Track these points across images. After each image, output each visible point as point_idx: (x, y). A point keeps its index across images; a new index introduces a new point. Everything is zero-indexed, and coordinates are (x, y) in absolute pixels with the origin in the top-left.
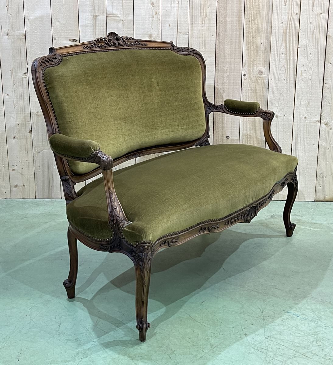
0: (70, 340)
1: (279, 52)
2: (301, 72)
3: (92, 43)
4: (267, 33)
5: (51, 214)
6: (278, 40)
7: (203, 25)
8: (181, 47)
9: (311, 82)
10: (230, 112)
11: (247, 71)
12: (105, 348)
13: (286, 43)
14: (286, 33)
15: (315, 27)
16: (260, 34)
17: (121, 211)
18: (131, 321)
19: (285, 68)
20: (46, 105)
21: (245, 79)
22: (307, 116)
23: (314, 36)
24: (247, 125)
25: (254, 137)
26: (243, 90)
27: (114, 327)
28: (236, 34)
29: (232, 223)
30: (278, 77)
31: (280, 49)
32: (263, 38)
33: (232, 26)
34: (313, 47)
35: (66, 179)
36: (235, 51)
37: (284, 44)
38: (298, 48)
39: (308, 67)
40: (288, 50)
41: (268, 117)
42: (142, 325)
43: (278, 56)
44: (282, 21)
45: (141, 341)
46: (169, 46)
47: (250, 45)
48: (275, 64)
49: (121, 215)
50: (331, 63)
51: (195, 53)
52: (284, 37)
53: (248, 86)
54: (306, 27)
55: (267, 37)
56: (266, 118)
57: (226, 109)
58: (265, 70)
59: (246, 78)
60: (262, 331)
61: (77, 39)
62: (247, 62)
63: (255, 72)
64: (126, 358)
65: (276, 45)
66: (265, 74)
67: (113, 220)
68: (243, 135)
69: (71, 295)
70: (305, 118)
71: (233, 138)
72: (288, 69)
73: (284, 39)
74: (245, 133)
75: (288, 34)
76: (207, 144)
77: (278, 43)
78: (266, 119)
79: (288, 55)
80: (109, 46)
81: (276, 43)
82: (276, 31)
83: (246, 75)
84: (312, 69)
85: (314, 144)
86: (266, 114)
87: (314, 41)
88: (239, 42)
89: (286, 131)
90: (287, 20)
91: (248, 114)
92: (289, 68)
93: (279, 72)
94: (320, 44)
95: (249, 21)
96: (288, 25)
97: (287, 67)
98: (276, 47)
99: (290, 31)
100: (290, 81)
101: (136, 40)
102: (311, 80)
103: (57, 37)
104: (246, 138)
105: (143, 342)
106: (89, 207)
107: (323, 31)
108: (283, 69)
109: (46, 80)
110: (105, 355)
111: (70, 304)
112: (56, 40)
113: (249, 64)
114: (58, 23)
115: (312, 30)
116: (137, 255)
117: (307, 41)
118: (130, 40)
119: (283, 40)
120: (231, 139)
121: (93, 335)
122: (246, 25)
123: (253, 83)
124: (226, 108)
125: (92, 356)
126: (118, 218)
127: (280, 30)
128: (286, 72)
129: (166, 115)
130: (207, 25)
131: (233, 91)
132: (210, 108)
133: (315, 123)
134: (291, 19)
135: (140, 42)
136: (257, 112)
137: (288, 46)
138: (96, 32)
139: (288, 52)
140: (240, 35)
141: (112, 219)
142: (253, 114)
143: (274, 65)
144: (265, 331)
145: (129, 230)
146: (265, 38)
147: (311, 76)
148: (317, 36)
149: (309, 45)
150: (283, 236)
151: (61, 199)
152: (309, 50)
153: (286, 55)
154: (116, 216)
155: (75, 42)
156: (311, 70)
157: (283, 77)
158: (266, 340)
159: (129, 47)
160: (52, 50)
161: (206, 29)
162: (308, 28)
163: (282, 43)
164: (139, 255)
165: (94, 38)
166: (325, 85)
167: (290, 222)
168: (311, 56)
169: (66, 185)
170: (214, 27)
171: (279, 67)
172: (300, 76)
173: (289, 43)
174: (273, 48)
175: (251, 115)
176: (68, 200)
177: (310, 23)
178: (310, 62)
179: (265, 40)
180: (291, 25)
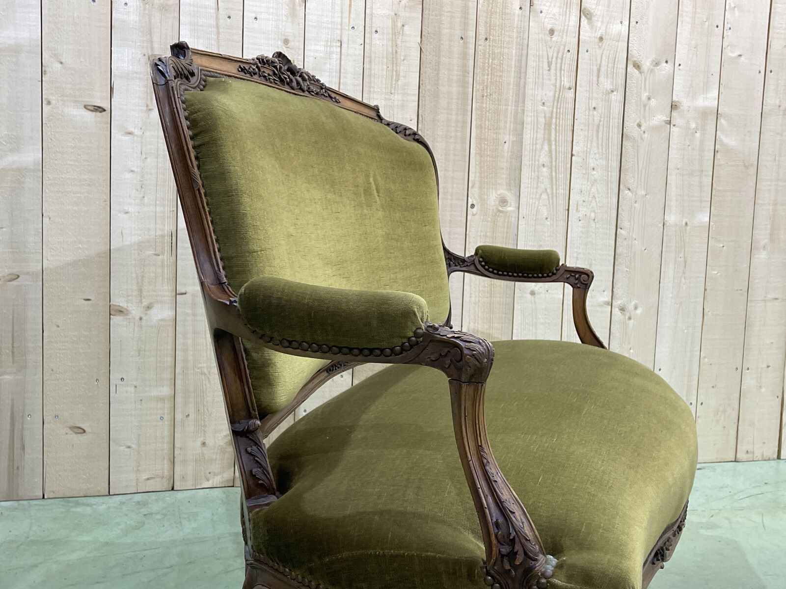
1: (537, 163)
2: (577, 204)
4: (516, 123)
5: (33, 542)
6: (536, 137)
7: (392, 96)
9: (594, 226)
10: (493, 273)
11: (477, 197)
13: (550, 145)
14: (550, 125)
15: (601, 118)
16: (502, 124)
19: (548, 195)
21: (474, 215)
23: (600, 133)
26: (469, 236)
28: (457, 121)
30: (535, 213)
31: (540, 156)
32: (508, 133)
33: (448, 103)
34: (597, 155)
35: (248, 429)
36: (455, 155)
37: (546, 147)
38: (572, 155)
39: (589, 195)
40: (554, 160)
41: (582, 280)
43: (536, 169)
44: (543, 101)
46: (373, 114)
47: (483, 145)
48: (530, 185)
50: (629, 189)
51: (419, 140)
52: (547, 131)
53: (480, 230)
54: (585, 116)
55: (515, 129)
57: (483, 266)
58: (510, 197)
59: (475, 213)
61: (106, 105)
62: (477, 178)
63: (492, 200)
65: (531, 148)
66: (511, 205)
67: (512, 555)
72: (554, 197)
73: (546, 136)
75: (553, 126)
77: (536, 144)
78: (578, 285)
79: (554, 169)
81: (532, 143)
82: (531, 120)
83: (476, 207)
84: (595, 198)
86: (577, 276)
87: (600, 143)
88: (463, 138)
90: (552, 99)
91: (535, 275)
92: (555, 194)
93: (537, 203)
94: (610, 150)
95: (483, 97)
96: (555, 110)
98: (531, 151)
99: (557, 121)
100: (556, 220)
101: (322, 84)
102: (594, 220)
103: (54, 98)
106: (381, 513)
107: (616, 125)
108: (544, 196)
109: (193, 122)
112: (51, 106)
113: (481, 183)
114: (60, 66)
115: (596, 122)
117: (587, 143)
118: (314, 82)
119: (544, 138)
122: (477, 103)
123: (489, 224)
124: (483, 264)
126: (528, 545)
127: (539, 118)
128: (551, 203)
129: (396, 268)
130: (400, 97)
133: (602, 306)
134: (560, 97)
135: (328, 92)
136: (557, 270)
137: (554, 150)
139: (554, 163)
140: (464, 122)
141: (505, 550)
142: (548, 276)
143: (528, 187)
145: (569, 585)
146: (511, 134)
147: (594, 212)
148: (605, 135)
149: (592, 152)
151: (43, 497)
152: (591, 161)
153: (550, 170)
154: (523, 541)
155: (101, 112)
156: (593, 201)
157: (544, 212)
161: (398, 105)
162: (588, 118)
163: (542, 145)
165: (147, 106)
166: (619, 232)
168: (595, 174)
169: (249, 449)
170: (416, 101)
171: (536, 192)
172: (575, 211)
173: (556, 146)
174: (527, 153)
175: (543, 277)
176: (255, 495)
177: (591, 109)
178: (592, 185)
179: (511, 137)
180: (560, 108)
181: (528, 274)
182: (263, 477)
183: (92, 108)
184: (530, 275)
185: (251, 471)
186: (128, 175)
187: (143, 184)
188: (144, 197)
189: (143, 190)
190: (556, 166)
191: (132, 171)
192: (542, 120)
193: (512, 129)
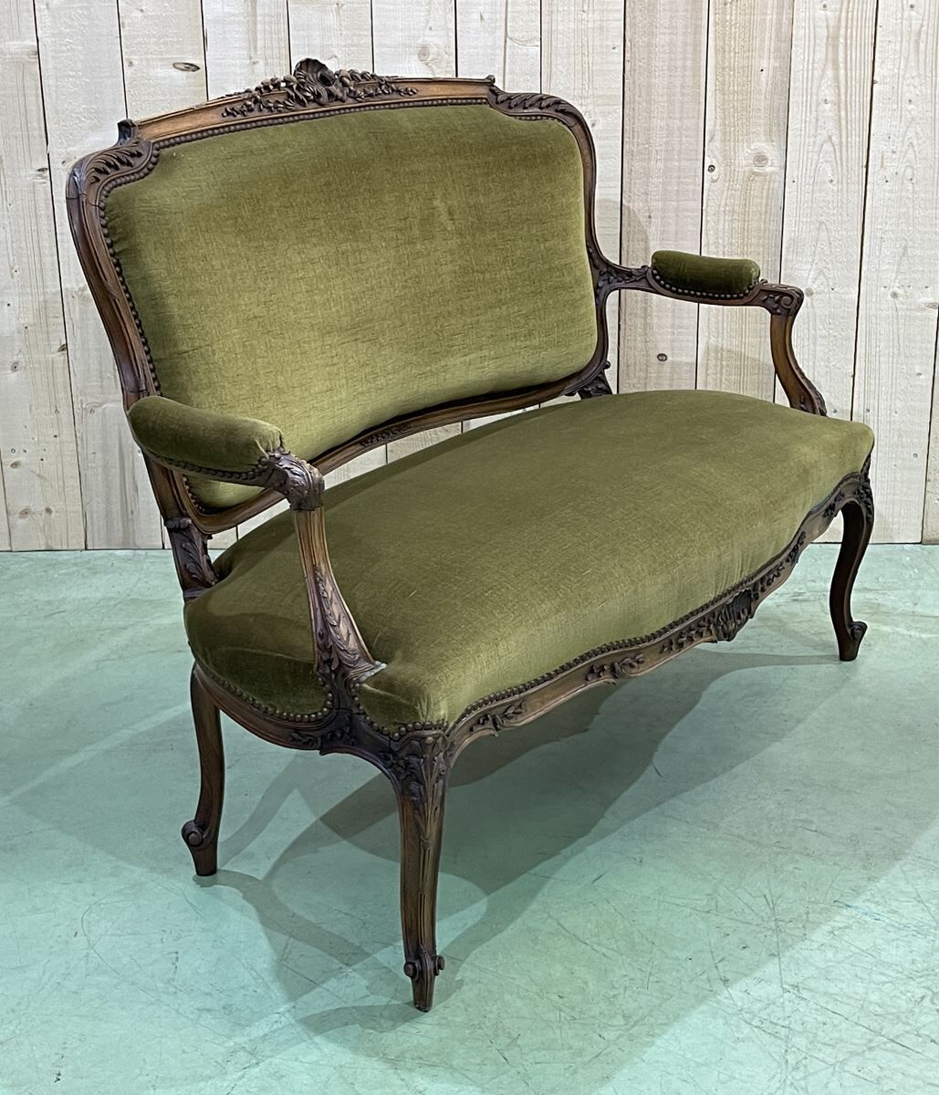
0: (208, 1010)
1: (815, 97)
2: (882, 158)
3: (249, 99)
4: (778, 39)
5: (133, 601)
6: (814, 60)
7: (585, 15)
8: (519, 95)
9: (910, 188)
10: (670, 289)
11: (718, 154)
12: (312, 1034)
13: (836, 68)
14: (836, 38)
15: (923, 20)
16: (757, 43)
17: (351, 632)
18: (386, 945)
19: (833, 146)
20: (113, 303)
21: (714, 181)
22: (900, 292)
23: (922, 46)
24: (720, 318)
25: (741, 356)
26: (707, 212)
27: (336, 964)
28: (685, 44)
29: (681, 646)
30: (812, 174)
31: (819, 86)
32: (766, 55)
33: (671, 18)
34: (917, 79)
35: (182, 526)
36: (683, 94)
37: (830, 73)
38: (873, 82)
39: (903, 141)
40: (843, 91)
41: (784, 305)
42: (421, 964)
43: (813, 109)
44: (825, 2)
45: (419, 1008)
46: (483, 91)
47: (727, 77)
48: (803, 132)
49: (352, 644)
51: (563, 111)
52: (831, 48)
53: (723, 202)
54: (896, 19)
55: (777, 50)
56: (776, 309)
57: (658, 282)
58: (772, 152)
59: (715, 178)
60: (771, 968)
61: (199, 62)
62: (718, 127)
63: (743, 160)
64: (376, 1065)
65: (805, 75)
66: (772, 163)
67: (329, 662)
68: (708, 349)
69: (206, 866)
70: (895, 295)
71: (678, 359)
72: (844, 149)
73: (830, 56)
74: (714, 344)
75: (842, 40)
76: (601, 389)
77: (813, 69)
78: (778, 311)
79: (842, 106)
80: (301, 103)
81: (806, 68)
82: (805, 33)
83: (716, 169)
84: (913, 147)
85: (920, 374)
86: (777, 298)
87: (922, 61)
88: (695, 69)
89: (835, 336)
91: (723, 296)
92: (844, 144)
93: (816, 157)
95: (725, 4)
96: (844, 14)
97: (841, 143)
98: (805, 80)
99: (849, 31)
100: (848, 183)
101: (381, 78)
102: (911, 179)
103: (135, 57)
104: (716, 359)
105: (426, 1011)
108: (828, 147)
109: (113, 228)
110: (314, 1056)
111: (202, 893)
112: (134, 68)
113: (724, 134)
114: (140, 14)
115: (915, 28)
116: (401, 763)
117: (900, 62)
118: (363, 81)
119: (826, 60)
120: (673, 362)
121: (277, 991)
123: (738, 193)
124: (658, 277)
125: (276, 1060)
126: (343, 654)
127: (817, 30)
128: (838, 158)
129: (479, 308)
130: (597, 16)
131: (677, 216)
132: (609, 279)
133: (923, 310)
135: (393, 85)
136: (750, 289)
137: (844, 77)
138: (255, 40)
139: (843, 97)
140: (696, 45)
141: (325, 657)
142: (738, 298)
143: (801, 135)
144: (783, 967)
146: (772, 55)
147: (912, 168)
148: (929, 46)
149: (907, 75)
150: (829, 658)
151: (164, 548)
152: (906, 89)
153: (836, 107)
154: (338, 650)
155: (193, 71)
156: (910, 151)
157: (828, 172)
158: (786, 995)
159: (361, 102)
160: (125, 128)
161: (594, 28)
162: (902, 23)
163: (824, 70)
164: (407, 764)
165: (250, 58)
167: (851, 619)
168: (913, 109)
169: (184, 545)
170: (619, 20)
171: (814, 142)
172: (878, 168)
173: (846, 70)
174: (797, 84)
175: (732, 298)
176: (191, 588)
177: (907, 8)
178: (907, 127)
179: (772, 61)
180: (853, 12)
182: (198, 573)
183: (182, 67)
184: (716, 296)
185: (185, 566)
190: (846, 101)
192: (823, 33)
193: (772, 50)
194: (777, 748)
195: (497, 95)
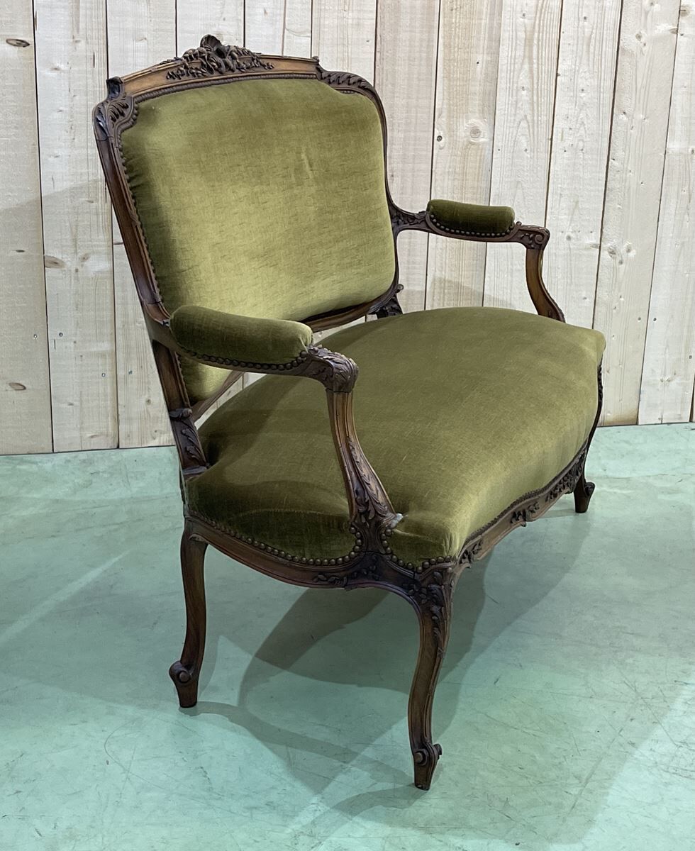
0: (256, 808)
1: (515, 85)
2: (563, 132)
3: (181, 65)
4: (490, 39)
6: (515, 56)
7: (345, 13)
9: (581, 156)
10: (444, 230)
11: (444, 127)
13: (531, 63)
14: (531, 40)
15: (593, 29)
16: (474, 41)
17: (378, 489)
19: (528, 122)
21: (441, 149)
22: (572, 235)
23: (592, 48)
24: (444, 256)
25: (458, 286)
26: (436, 173)
27: (337, 764)
28: (421, 40)
29: (556, 496)
30: (512, 145)
31: (519, 77)
32: (481, 51)
33: (411, 19)
34: (588, 74)
35: (184, 415)
36: (419, 80)
37: (526, 67)
38: (557, 75)
39: (577, 120)
40: (535, 81)
43: (514, 93)
44: (524, 12)
45: (422, 788)
47: (452, 67)
48: (506, 112)
50: (624, 113)
51: (363, 88)
52: (527, 48)
53: (447, 166)
54: (574, 27)
55: (490, 47)
58: (483, 126)
59: (442, 146)
61: (29, 39)
62: (445, 106)
63: (463, 130)
65: (509, 68)
66: (484, 135)
67: (366, 513)
68: (434, 280)
69: (188, 700)
70: (569, 238)
71: (411, 288)
72: (535, 126)
73: (527, 54)
74: (439, 276)
75: (535, 42)
76: (394, 308)
77: (514, 64)
78: (532, 246)
79: (535, 92)
81: (509, 63)
82: (509, 35)
83: (443, 139)
84: (584, 125)
85: (585, 298)
86: (531, 236)
87: (591, 59)
88: (428, 59)
90: (534, 9)
91: (488, 234)
92: (536, 122)
93: (515, 132)
94: (603, 66)
95: (452, 10)
96: (537, 22)
97: (533, 120)
98: (509, 72)
99: (541, 34)
100: (537, 152)
101: (253, 54)
102: (582, 150)
104: (441, 288)
105: (428, 790)
107: (611, 37)
108: (524, 124)
110: (362, 832)
113: (449, 111)
115: (587, 35)
116: (424, 590)
117: (575, 60)
118: (243, 56)
119: (524, 56)
120: (408, 291)
122: (444, 17)
123: (458, 159)
124: (435, 220)
126: (378, 506)
127: (518, 33)
128: (531, 132)
129: (330, 242)
130: (355, 14)
131: (413, 175)
132: (398, 222)
133: (588, 249)
134: (544, 6)
135: (260, 60)
136: (510, 229)
137: (536, 70)
139: (536, 87)
140: (430, 41)
142: (501, 236)
143: (505, 114)
145: (406, 534)
146: (485, 52)
147: (583, 140)
148: (597, 49)
149: (581, 70)
152: (580, 80)
153: (530, 93)
154: (375, 504)
155: (24, 47)
156: (582, 128)
157: (524, 143)
159: (243, 72)
160: (114, 85)
161: (352, 25)
162: (577, 30)
163: (522, 64)
164: (429, 590)
165: (73, 38)
166: (612, 163)
167: (585, 480)
168: (584, 96)
169: (184, 431)
170: (372, 19)
171: (514, 120)
172: (559, 141)
173: (538, 64)
174: (503, 75)
175: (496, 236)
176: (189, 466)
177: (582, 19)
178: (581, 110)
179: (485, 56)
180: (543, 20)
181: (481, 233)
183: (15, 43)
184: (483, 234)
185: (186, 448)
186: (57, 115)
187: (72, 125)
188: (74, 139)
189: (73, 131)
190: (538, 88)
191: (61, 111)
192: (522, 35)
193: (486, 47)
194: (567, 578)
195: (321, 73)
